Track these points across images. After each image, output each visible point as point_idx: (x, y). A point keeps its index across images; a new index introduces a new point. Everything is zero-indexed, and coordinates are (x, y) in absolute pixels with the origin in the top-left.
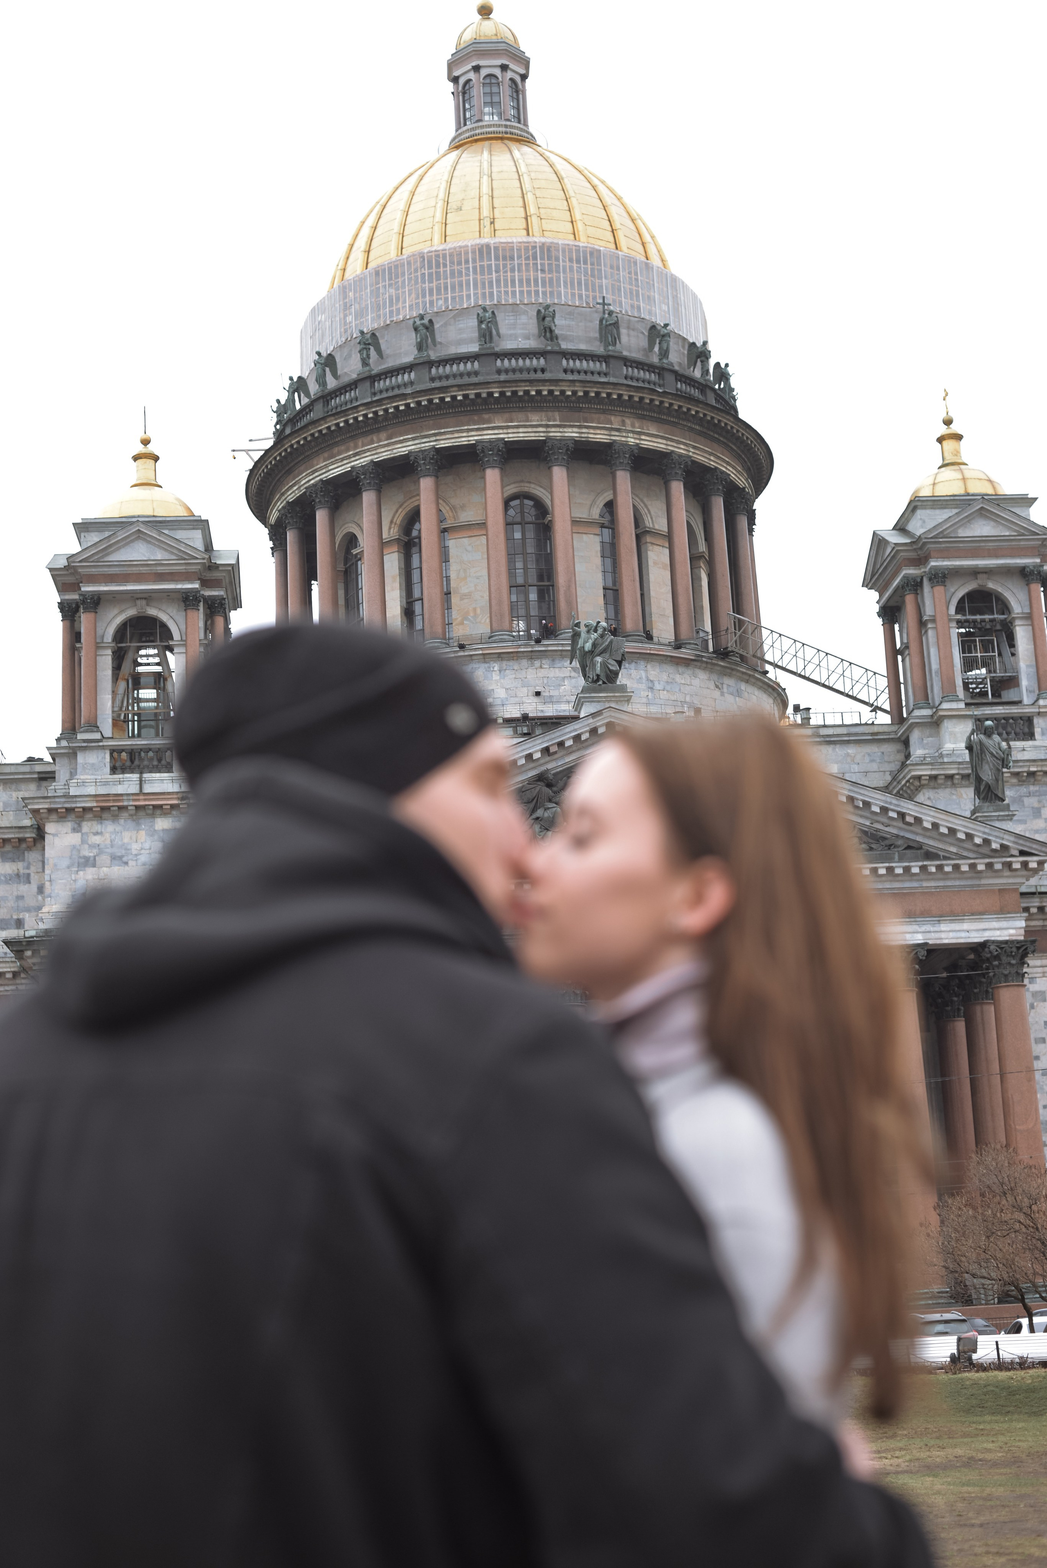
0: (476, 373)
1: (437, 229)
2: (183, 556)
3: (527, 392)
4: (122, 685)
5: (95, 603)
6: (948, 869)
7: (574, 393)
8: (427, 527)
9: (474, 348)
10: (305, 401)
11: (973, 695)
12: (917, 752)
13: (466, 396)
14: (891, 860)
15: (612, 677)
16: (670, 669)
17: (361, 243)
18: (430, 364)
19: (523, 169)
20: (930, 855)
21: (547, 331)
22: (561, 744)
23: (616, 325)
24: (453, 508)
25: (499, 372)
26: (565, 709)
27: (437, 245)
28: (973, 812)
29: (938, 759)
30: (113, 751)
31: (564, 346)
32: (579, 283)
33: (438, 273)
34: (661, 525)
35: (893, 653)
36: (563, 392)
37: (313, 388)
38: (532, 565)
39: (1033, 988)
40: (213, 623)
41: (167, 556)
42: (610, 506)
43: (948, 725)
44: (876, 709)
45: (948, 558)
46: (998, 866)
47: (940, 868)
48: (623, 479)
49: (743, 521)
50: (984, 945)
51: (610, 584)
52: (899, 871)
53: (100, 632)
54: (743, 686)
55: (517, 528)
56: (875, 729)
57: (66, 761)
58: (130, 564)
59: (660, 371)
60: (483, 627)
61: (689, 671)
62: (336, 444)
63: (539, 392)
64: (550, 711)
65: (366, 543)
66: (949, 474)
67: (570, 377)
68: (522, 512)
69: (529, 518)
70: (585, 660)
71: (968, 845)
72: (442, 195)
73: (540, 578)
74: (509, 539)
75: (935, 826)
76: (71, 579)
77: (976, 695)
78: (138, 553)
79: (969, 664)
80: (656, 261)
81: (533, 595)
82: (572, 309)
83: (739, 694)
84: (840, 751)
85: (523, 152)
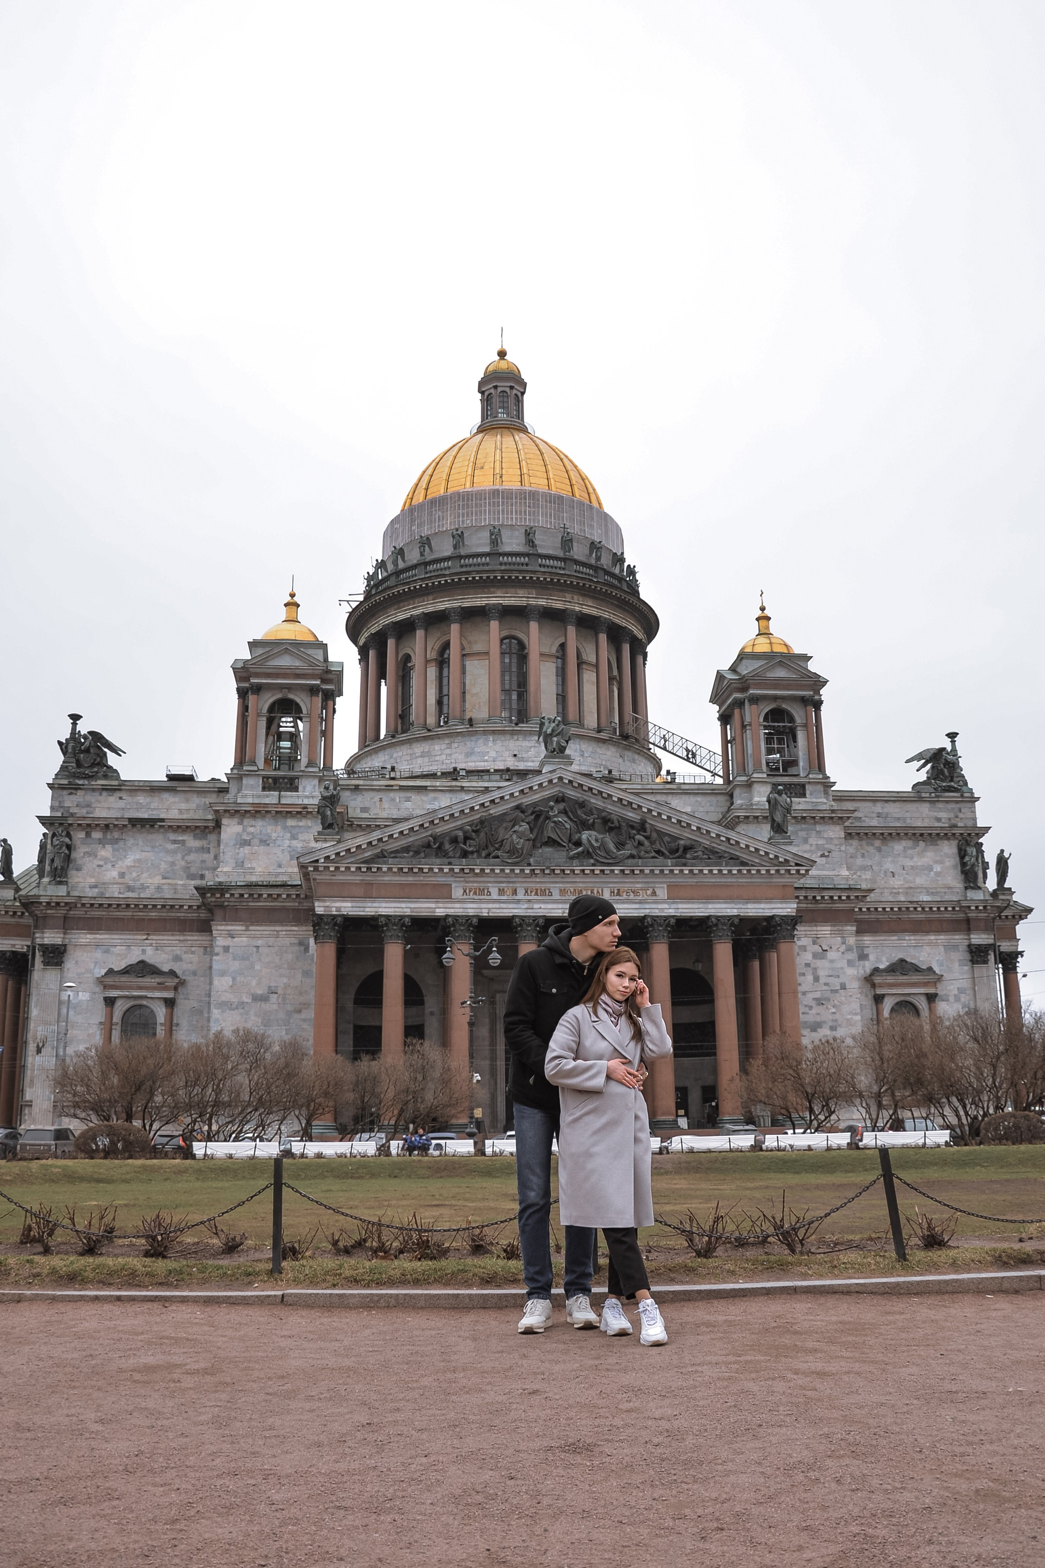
0: (488, 564)
1: (469, 479)
2: (312, 664)
3: (517, 577)
4: (271, 739)
5: (258, 689)
6: (753, 872)
7: (545, 579)
8: (455, 653)
9: (487, 549)
10: (385, 574)
12: (738, 802)
13: (481, 578)
14: (721, 865)
16: (594, 744)
17: (423, 484)
18: (461, 557)
19: (520, 447)
20: (743, 864)
22: (531, 789)
24: (470, 643)
25: (501, 564)
26: (533, 765)
27: (468, 488)
29: (750, 806)
30: (265, 778)
31: (540, 551)
32: (551, 515)
33: (468, 504)
34: (592, 659)
35: (725, 742)
36: (538, 578)
37: (390, 567)
38: (515, 679)
39: (799, 942)
40: (327, 705)
41: (302, 664)
42: (563, 646)
43: (756, 787)
44: (714, 775)
45: (760, 689)
46: (782, 872)
47: (749, 871)
48: (571, 630)
49: (640, 659)
50: (772, 917)
52: (725, 872)
53: (260, 706)
54: (636, 756)
55: (507, 656)
56: (714, 787)
57: (236, 781)
58: (280, 668)
59: (596, 568)
60: (483, 713)
61: (605, 746)
62: (402, 601)
63: (524, 578)
64: (522, 766)
65: (417, 660)
66: (762, 639)
67: (543, 569)
68: (510, 647)
69: (514, 651)
71: (766, 859)
72: (472, 459)
73: (519, 686)
74: (502, 662)
75: (747, 846)
76: (245, 674)
77: (773, 770)
78: (285, 661)
79: (770, 751)
80: (595, 504)
81: (514, 697)
82: (545, 530)
83: (634, 761)
84: (693, 799)
85: (520, 437)
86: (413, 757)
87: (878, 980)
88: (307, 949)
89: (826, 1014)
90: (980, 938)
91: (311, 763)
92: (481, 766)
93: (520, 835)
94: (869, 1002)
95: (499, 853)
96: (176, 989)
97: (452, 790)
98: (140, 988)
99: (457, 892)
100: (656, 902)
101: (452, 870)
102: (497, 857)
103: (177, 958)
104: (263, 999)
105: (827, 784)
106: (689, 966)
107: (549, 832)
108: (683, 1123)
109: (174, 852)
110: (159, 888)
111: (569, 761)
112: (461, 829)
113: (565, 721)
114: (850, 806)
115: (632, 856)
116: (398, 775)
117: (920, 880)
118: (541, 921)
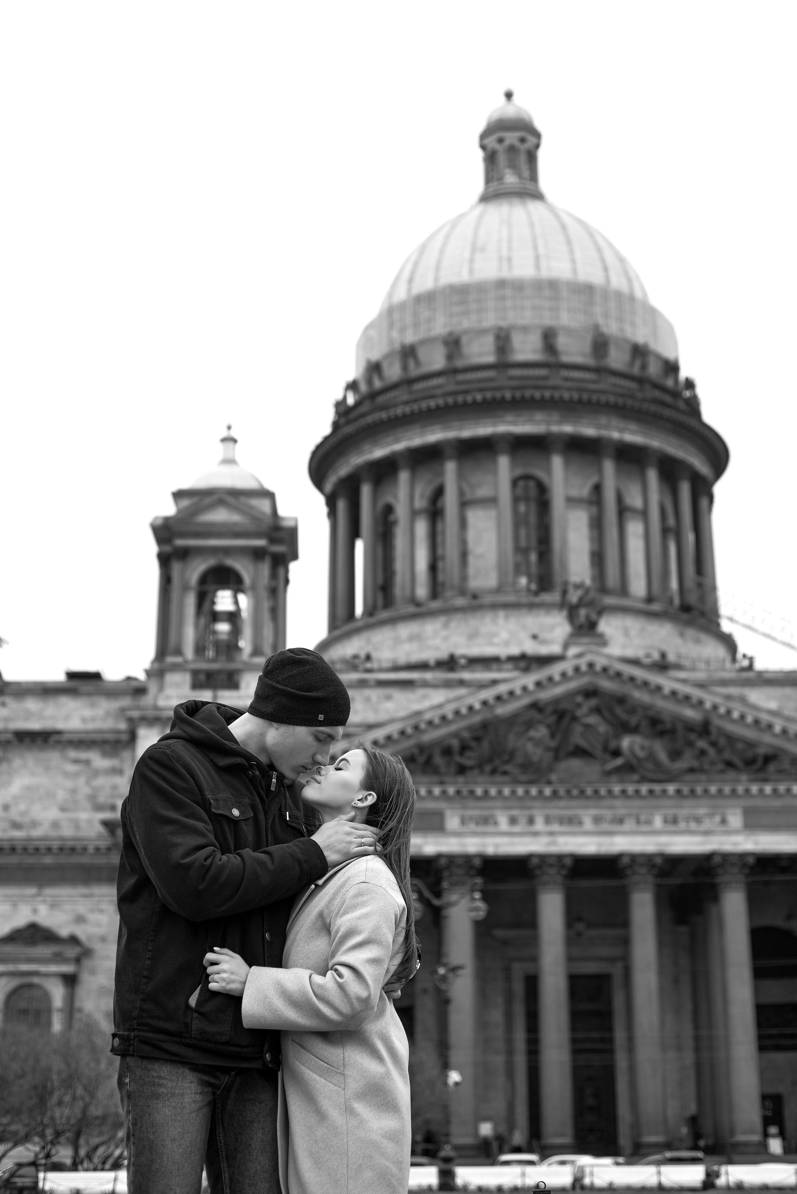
0: (493, 379)
1: (466, 264)
2: (255, 519)
3: (533, 396)
4: (202, 621)
5: (185, 554)
7: (571, 397)
8: (451, 500)
9: (493, 359)
10: (357, 398)
13: (484, 398)
16: (641, 619)
17: (406, 275)
18: (457, 371)
19: (536, 221)
22: (550, 681)
24: (471, 486)
25: (511, 378)
26: (555, 649)
27: (465, 278)
30: (195, 672)
31: (565, 359)
32: (578, 310)
33: (465, 301)
34: (639, 503)
36: (562, 396)
37: (363, 388)
38: (533, 533)
40: (277, 573)
41: (242, 519)
42: (598, 488)
48: (609, 467)
49: (704, 502)
51: (595, 549)
53: (188, 578)
54: (701, 635)
55: (522, 502)
57: (157, 678)
58: (213, 524)
59: (641, 380)
60: (491, 581)
61: (660, 622)
62: (380, 433)
63: (543, 396)
64: (544, 650)
65: (401, 512)
67: (569, 384)
68: (526, 491)
69: (531, 495)
70: (572, 612)
72: (470, 240)
73: (539, 543)
74: (516, 511)
76: (168, 534)
78: (220, 516)
80: (638, 294)
81: (533, 557)
82: (570, 331)
83: (698, 641)
84: (778, 691)
85: (534, 206)
86: (398, 641)
91: (256, 651)
92: (488, 651)
93: (537, 743)
95: (508, 768)
96: (78, 961)
97: (448, 684)
98: (30, 960)
99: (453, 822)
100: (728, 833)
101: (444, 792)
102: (505, 773)
103: (80, 919)
106: (779, 922)
107: (577, 738)
108: (775, 1146)
109: (76, 775)
110: (55, 825)
111: (602, 641)
112: (456, 735)
113: (603, 590)
115: (692, 770)
116: (374, 665)
118: (568, 862)
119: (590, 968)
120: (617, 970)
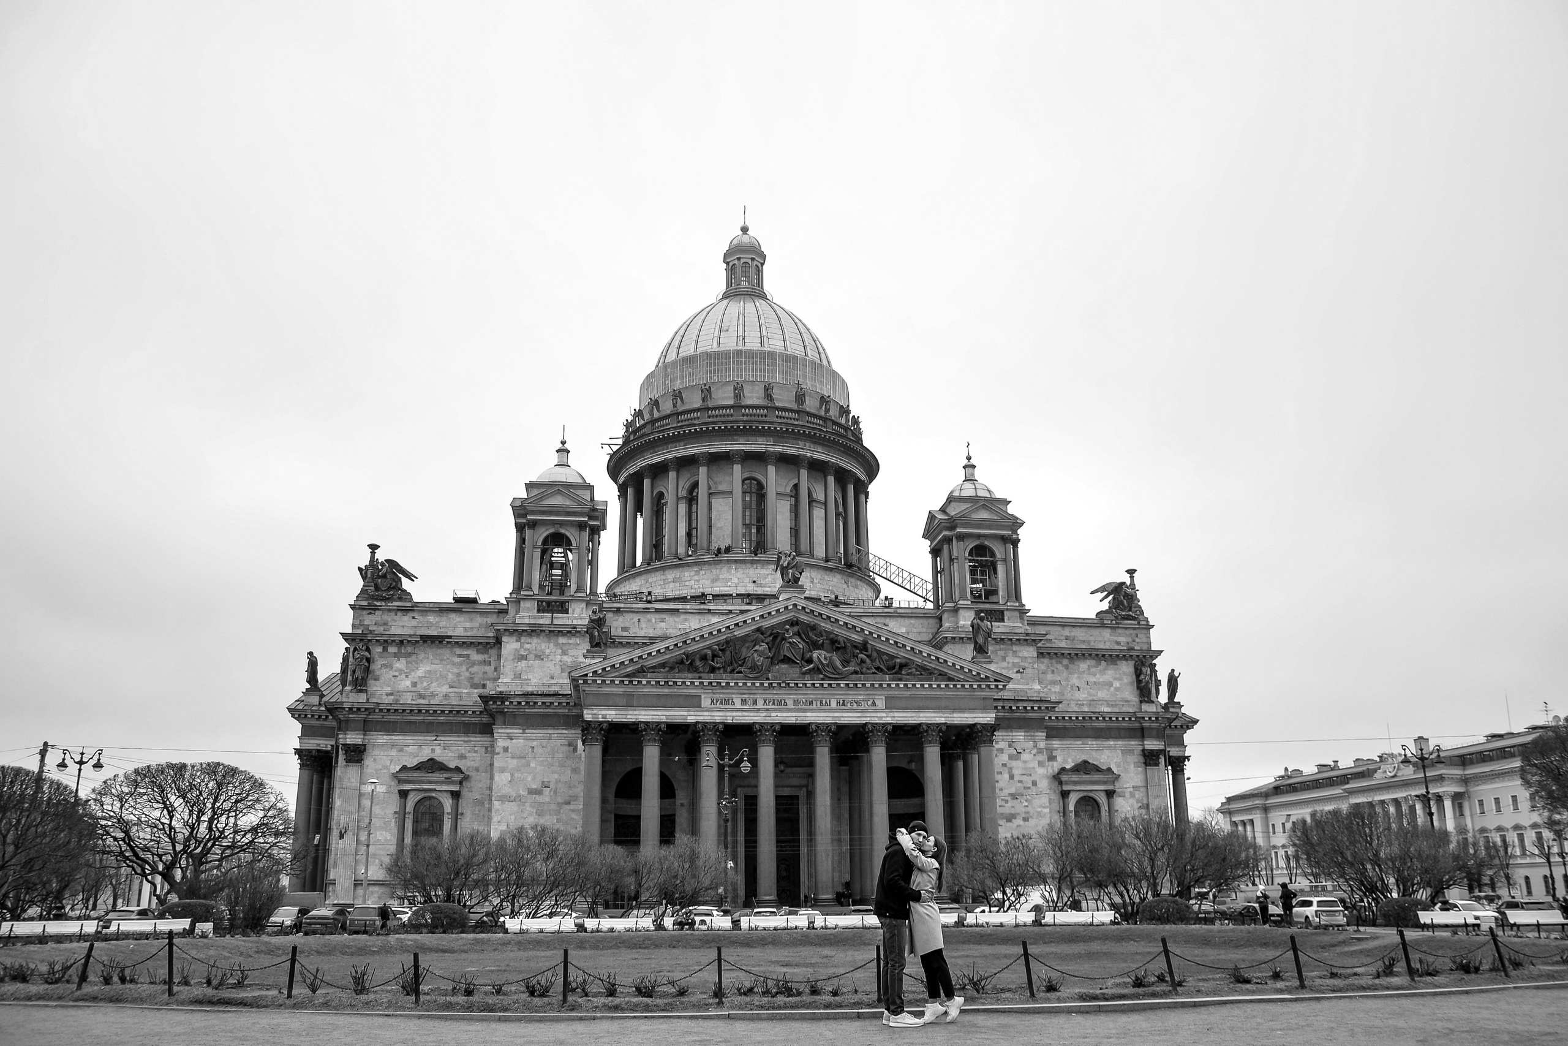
0: (732, 415)
1: (716, 339)
2: (580, 503)
3: (757, 427)
4: (544, 567)
5: (533, 525)
6: (959, 686)
7: (781, 429)
8: (702, 492)
9: (731, 402)
10: (642, 422)
11: (975, 597)
12: (946, 624)
13: (726, 427)
14: (931, 680)
15: (797, 580)
16: (822, 572)
17: (676, 343)
18: (708, 409)
19: (761, 312)
20: (951, 679)
21: (769, 396)
22: (770, 613)
23: (804, 395)
24: (715, 483)
25: (743, 415)
26: (770, 592)
27: (715, 348)
28: (973, 659)
29: (956, 628)
30: (540, 601)
31: (777, 404)
32: (786, 372)
33: (715, 363)
34: (821, 498)
35: (936, 572)
36: (775, 428)
37: (647, 416)
38: (754, 515)
39: (997, 746)
40: (593, 538)
41: (572, 503)
42: (796, 487)
43: (962, 613)
44: (926, 600)
45: (966, 528)
46: (983, 687)
47: (955, 686)
48: (804, 473)
49: (863, 497)
50: (975, 725)
51: (793, 526)
52: (935, 686)
53: (535, 540)
54: (859, 583)
55: (747, 494)
56: (926, 611)
57: (514, 604)
58: (553, 506)
59: (825, 419)
61: (832, 574)
62: (657, 446)
63: (763, 427)
64: (760, 591)
65: (670, 498)
66: (968, 485)
67: (779, 420)
68: (751, 487)
69: (754, 490)
70: (784, 571)
71: (969, 675)
72: (719, 323)
73: (758, 521)
74: (744, 500)
75: (954, 665)
76: (522, 512)
77: (976, 597)
78: (557, 501)
79: (974, 581)
80: (825, 363)
81: (754, 530)
82: (782, 386)
83: (856, 587)
84: (907, 621)
85: (760, 303)
86: (666, 582)
87: (1064, 778)
88: (575, 750)
89: (1019, 807)
90: (1152, 744)
91: (580, 589)
92: (725, 590)
93: (760, 654)
94: (1056, 797)
96: (461, 783)
97: (700, 613)
98: (430, 782)
99: (706, 702)
100: (876, 711)
101: (701, 683)
102: (740, 672)
103: (462, 757)
104: (538, 792)
105: (1022, 611)
106: (903, 764)
107: (785, 651)
109: (460, 664)
110: (446, 696)
112: (710, 648)
114: (1042, 630)
115: (856, 672)
116: (653, 599)
117: (1102, 694)
118: (778, 728)
119: (786, 792)
120: (802, 794)
